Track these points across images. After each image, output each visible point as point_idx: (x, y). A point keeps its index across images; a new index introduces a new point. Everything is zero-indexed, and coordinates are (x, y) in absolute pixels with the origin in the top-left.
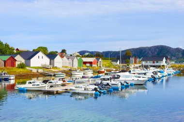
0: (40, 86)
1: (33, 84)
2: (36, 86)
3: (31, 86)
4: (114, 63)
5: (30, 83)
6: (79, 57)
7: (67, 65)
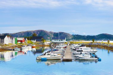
0: (56, 56)
1: (50, 55)
2: (53, 57)
3: (49, 56)
4: (33, 41)
5: (49, 54)
6: (15, 38)
7: (10, 43)
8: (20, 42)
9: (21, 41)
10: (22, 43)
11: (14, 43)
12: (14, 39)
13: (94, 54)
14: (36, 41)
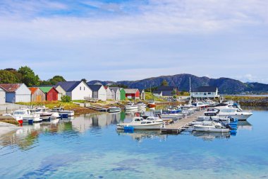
0: (152, 124)
2: (146, 124)
4: (156, 95)
5: (138, 120)
6: (121, 89)
7: (110, 97)
8: (130, 97)
9: (133, 95)
10: (134, 98)
11: (119, 98)
12: (118, 91)
13: (245, 120)
14: (163, 95)
